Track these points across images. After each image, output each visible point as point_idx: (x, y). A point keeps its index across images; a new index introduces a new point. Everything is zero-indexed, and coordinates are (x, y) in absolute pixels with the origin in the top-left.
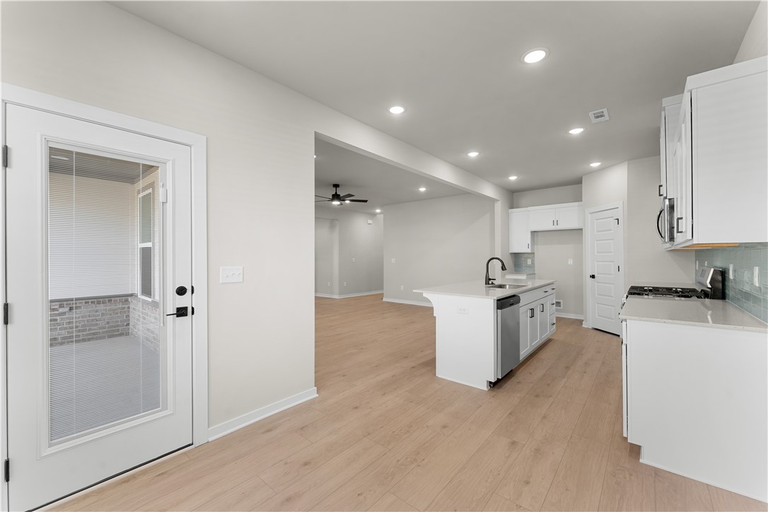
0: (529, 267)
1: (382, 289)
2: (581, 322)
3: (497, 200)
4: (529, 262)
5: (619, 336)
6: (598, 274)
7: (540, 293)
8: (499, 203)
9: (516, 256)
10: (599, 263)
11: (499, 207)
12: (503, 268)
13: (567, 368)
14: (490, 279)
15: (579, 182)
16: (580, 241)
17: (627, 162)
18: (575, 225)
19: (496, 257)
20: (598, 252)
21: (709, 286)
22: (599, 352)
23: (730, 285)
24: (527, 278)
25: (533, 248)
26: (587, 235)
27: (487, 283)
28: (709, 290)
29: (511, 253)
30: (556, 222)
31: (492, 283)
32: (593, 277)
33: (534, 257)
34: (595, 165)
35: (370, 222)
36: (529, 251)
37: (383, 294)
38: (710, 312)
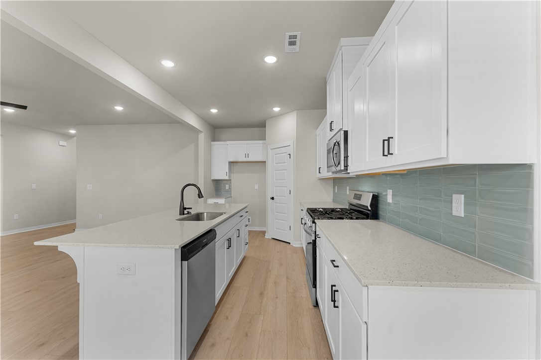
0: (227, 191)
1: (75, 218)
2: (264, 233)
3: (202, 132)
4: (227, 187)
5: (290, 243)
6: (276, 196)
7: (236, 219)
8: (203, 133)
9: (217, 182)
10: (277, 188)
11: (202, 138)
12: (200, 195)
13: (261, 294)
14: (185, 209)
15: (262, 125)
16: (264, 171)
17: (296, 111)
18: (260, 159)
19: (191, 183)
20: (276, 180)
21: (370, 209)
22: (281, 265)
23: (382, 207)
24: (225, 201)
25: (230, 177)
26: (269, 165)
27: (182, 213)
28: (369, 212)
29: (212, 180)
30: (247, 155)
31: (188, 213)
32: (273, 198)
33: (231, 183)
34: (276, 109)
35: (64, 143)
36: (227, 178)
37: (75, 224)
38: (370, 231)
